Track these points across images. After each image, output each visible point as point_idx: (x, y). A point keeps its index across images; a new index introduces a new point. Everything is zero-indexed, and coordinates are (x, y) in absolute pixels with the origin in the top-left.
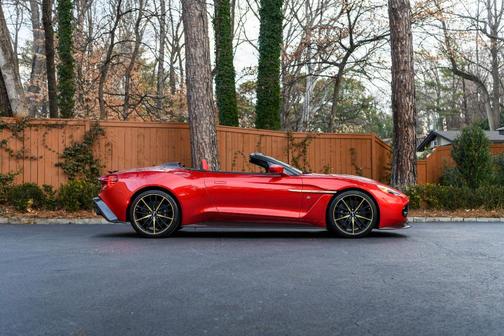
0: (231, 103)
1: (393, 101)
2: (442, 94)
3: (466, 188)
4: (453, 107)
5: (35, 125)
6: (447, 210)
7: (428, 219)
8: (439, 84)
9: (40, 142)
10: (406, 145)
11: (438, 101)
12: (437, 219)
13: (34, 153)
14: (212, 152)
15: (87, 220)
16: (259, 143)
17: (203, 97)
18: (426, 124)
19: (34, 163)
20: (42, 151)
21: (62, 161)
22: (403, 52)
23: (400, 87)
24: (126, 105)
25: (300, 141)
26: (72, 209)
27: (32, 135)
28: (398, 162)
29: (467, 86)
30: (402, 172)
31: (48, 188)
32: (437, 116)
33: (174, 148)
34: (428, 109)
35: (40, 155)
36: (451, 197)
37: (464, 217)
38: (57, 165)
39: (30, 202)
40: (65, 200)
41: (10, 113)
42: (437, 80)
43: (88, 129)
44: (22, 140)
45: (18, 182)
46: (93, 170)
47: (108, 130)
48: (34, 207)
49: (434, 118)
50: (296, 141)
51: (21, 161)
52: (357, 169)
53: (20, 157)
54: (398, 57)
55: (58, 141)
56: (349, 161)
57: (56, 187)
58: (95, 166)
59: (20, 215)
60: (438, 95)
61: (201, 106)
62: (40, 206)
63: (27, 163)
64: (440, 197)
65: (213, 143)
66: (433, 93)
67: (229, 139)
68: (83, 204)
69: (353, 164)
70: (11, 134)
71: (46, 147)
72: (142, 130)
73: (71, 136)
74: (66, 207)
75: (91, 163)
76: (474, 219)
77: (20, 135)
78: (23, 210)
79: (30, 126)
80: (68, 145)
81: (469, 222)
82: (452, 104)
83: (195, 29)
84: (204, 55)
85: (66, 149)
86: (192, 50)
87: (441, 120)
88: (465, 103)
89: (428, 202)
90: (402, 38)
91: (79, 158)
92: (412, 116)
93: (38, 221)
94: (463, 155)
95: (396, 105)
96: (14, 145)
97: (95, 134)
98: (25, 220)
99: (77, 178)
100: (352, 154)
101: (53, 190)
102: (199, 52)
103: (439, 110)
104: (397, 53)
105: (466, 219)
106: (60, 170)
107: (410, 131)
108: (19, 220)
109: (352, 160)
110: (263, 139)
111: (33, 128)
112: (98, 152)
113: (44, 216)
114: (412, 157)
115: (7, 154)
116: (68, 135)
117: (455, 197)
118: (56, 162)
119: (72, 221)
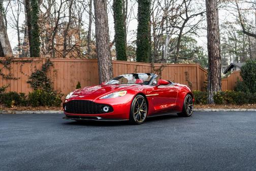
0: (123, 49)
1: (208, 46)
2: (238, 44)
3: (249, 93)
4: (243, 51)
5: (16, 61)
6: (238, 104)
7: (228, 110)
8: (236, 40)
9: (19, 70)
10: (215, 69)
11: (235, 48)
12: (232, 110)
13: (16, 76)
14: (109, 74)
15: (42, 112)
16: (136, 69)
17: (104, 45)
18: (229, 60)
19: (16, 81)
20: (20, 75)
21: (31, 80)
22: (213, 19)
23: (211, 38)
24: (65, 50)
25: (158, 68)
26: (35, 106)
27: (15, 67)
28: (211, 79)
29: (251, 40)
30: (214, 84)
31: (23, 95)
32: (235, 56)
33: (90, 72)
34: (230, 52)
35: (19, 77)
36: (240, 97)
37: (247, 108)
38: (28, 82)
39: (13, 102)
40: (31, 100)
41: (3, 55)
42: (235, 37)
43: (44, 63)
44: (9, 69)
45: (7, 91)
46: (47, 85)
47: (55, 63)
48: (15, 104)
49: (234, 57)
50: (156, 68)
51: (9, 80)
52: (189, 83)
53: (8, 78)
54: (211, 22)
55: (29, 70)
56: (184, 79)
57: (27, 94)
58: (48, 83)
59: (7, 109)
60: (236, 45)
61: (104, 50)
62: (19, 104)
63: (12, 81)
64: (234, 97)
65: (111, 69)
66: (233, 44)
67: (120, 68)
68: (41, 103)
69: (187, 80)
70: (3, 66)
71: (22, 73)
72: (73, 63)
73: (35, 67)
74: (32, 104)
75: (46, 81)
76: (253, 110)
77: (8, 66)
78: (9, 106)
79: (13, 61)
80: (34, 71)
81: (250, 111)
82: (243, 49)
83: (100, 8)
84: (105, 22)
85: (33, 74)
86: (99, 20)
87: (237, 58)
88: (250, 49)
89: (227, 100)
90: (213, 11)
91: (40, 78)
92: (218, 54)
93: (17, 112)
94: (246, 75)
95: (210, 47)
96: (5, 72)
97: (48, 65)
98: (10, 112)
99: (39, 89)
100: (186, 75)
101: (25, 95)
102: (102, 21)
103: (236, 53)
104: (210, 20)
105: (248, 110)
106: (30, 85)
107: (217, 62)
108: (7, 111)
109: (187, 78)
110: (138, 67)
111: (15, 63)
112: (50, 75)
113: (20, 109)
114: (219, 76)
115: (1, 77)
116: (34, 66)
117: (242, 97)
118: (27, 80)
119: (35, 112)
